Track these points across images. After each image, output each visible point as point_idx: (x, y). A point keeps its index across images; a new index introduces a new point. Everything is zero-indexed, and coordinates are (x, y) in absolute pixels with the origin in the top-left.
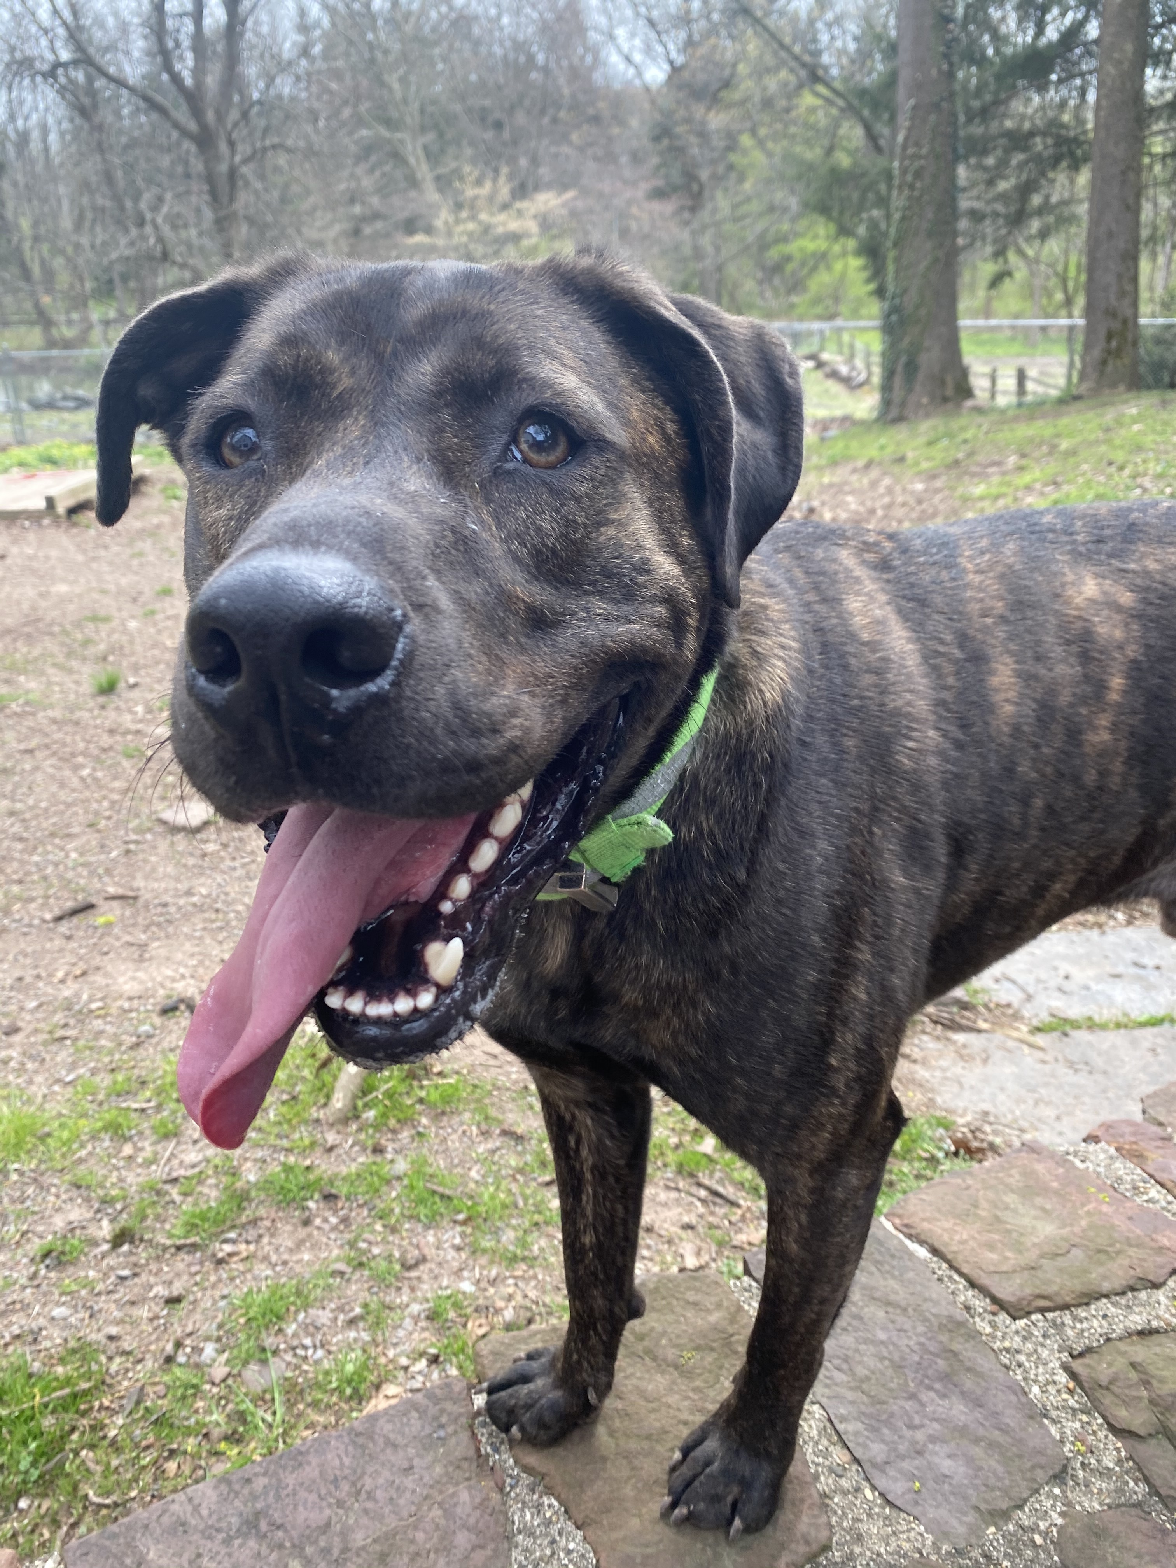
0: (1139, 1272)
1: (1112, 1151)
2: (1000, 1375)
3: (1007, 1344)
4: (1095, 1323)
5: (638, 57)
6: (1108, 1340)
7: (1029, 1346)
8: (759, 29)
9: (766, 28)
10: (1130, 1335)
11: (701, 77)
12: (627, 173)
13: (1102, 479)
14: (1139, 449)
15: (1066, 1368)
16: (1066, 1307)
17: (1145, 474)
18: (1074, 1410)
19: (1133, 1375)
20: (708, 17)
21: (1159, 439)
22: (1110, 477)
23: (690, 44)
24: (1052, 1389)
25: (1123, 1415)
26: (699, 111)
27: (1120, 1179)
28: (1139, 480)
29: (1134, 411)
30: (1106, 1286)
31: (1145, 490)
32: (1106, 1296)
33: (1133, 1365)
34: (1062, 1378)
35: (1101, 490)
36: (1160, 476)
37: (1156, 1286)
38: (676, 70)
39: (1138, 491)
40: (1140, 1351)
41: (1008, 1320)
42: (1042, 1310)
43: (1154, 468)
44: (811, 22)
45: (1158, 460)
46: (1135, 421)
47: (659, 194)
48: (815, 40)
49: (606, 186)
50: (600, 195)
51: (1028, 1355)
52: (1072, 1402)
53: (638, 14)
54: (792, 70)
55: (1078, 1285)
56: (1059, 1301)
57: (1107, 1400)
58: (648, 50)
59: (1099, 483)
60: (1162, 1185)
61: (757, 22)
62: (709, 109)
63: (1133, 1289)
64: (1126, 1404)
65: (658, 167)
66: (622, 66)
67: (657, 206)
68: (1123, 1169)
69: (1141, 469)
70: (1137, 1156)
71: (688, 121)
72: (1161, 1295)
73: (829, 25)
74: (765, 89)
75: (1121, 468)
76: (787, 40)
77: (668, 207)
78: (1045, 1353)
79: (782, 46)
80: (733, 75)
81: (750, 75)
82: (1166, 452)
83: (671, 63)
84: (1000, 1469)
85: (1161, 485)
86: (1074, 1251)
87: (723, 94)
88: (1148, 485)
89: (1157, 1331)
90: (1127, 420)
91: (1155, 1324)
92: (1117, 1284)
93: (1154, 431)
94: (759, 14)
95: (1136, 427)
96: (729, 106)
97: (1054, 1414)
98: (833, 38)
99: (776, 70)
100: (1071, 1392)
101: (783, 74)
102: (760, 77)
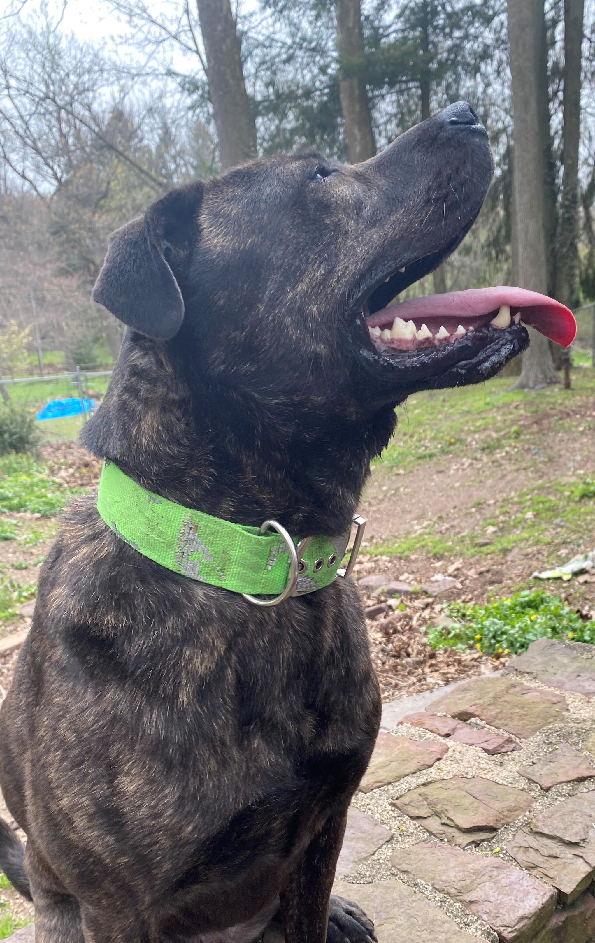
0: (422, 763)
1: (409, 725)
2: (361, 815)
3: (363, 803)
4: (403, 786)
5: (30, 175)
6: (409, 790)
7: (373, 801)
8: (122, 158)
9: (127, 158)
10: (419, 786)
11: (84, 190)
12: (36, 259)
13: (402, 444)
14: (420, 424)
15: (391, 804)
16: (389, 783)
17: (425, 438)
18: (395, 817)
19: (421, 798)
20: (82, 149)
21: (431, 417)
22: (406, 442)
23: (69, 166)
24: (385, 813)
25: (416, 813)
26: (87, 215)
27: (413, 735)
28: (422, 442)
29: (414, 402)
30: (407, 772)
31: (426, 447)
32: (408, 775)
33: (420, 795)
34: (389, 808)
35: (401, 450)
36: (434, 439)
37: (430, 766)
38: (62, 185)
39: (423, 448)
40: (423, 790)
41: (363, 795)
42: (378, 787)
43: (430, 434)
44: (160, 156)
45: (432, 430)
46: (415, 408)
47: (63, 272)
48: (165, 167)
49: (20, 267)
50: (17, 274)
51: (374, 805)
52: (394, 815)
53: (26, 144)
54: (152, 188)
55: (395, 774)
56: (386, 781)
57: (409, 808)
58: (38, 169)
59: (399, 446)
60: (432, 731)
61: (120, 154)
62: (94, 213)
63: (420, 770)
64: (417, 808)
65: (60, 254)
66: (19, 181)
67: (64, 281)
68: (416, 731)
69: (423, 435)
70: (420, 724)
71: (79, 221)
72: (432, 769)
73: (174, 158)
74: (134, 200)
75: (412, 436)
76: (145, 168)
77: (74, 282)
78: (381, 802)
79: (142, 171)
80: (108, 189)
81: (122, 190)
82: (436, 424)
83: (59, 180)
84: (363, 846)
85: (435, 444)
86: (392, 764)
87: (102, 202)
88: (429, 445)
89: (431, 782)
90: (411, 408)
91: (429, 780)
92: (412, 770)
93: (427, 412)
94: (121, 149)
95: (417, 411)
96: (109, 211)
97: (386, 821)
98: (178, 166)
99: (141, 187)
100: (393, 811)
101: (146, 189)
102: (129, 191)
